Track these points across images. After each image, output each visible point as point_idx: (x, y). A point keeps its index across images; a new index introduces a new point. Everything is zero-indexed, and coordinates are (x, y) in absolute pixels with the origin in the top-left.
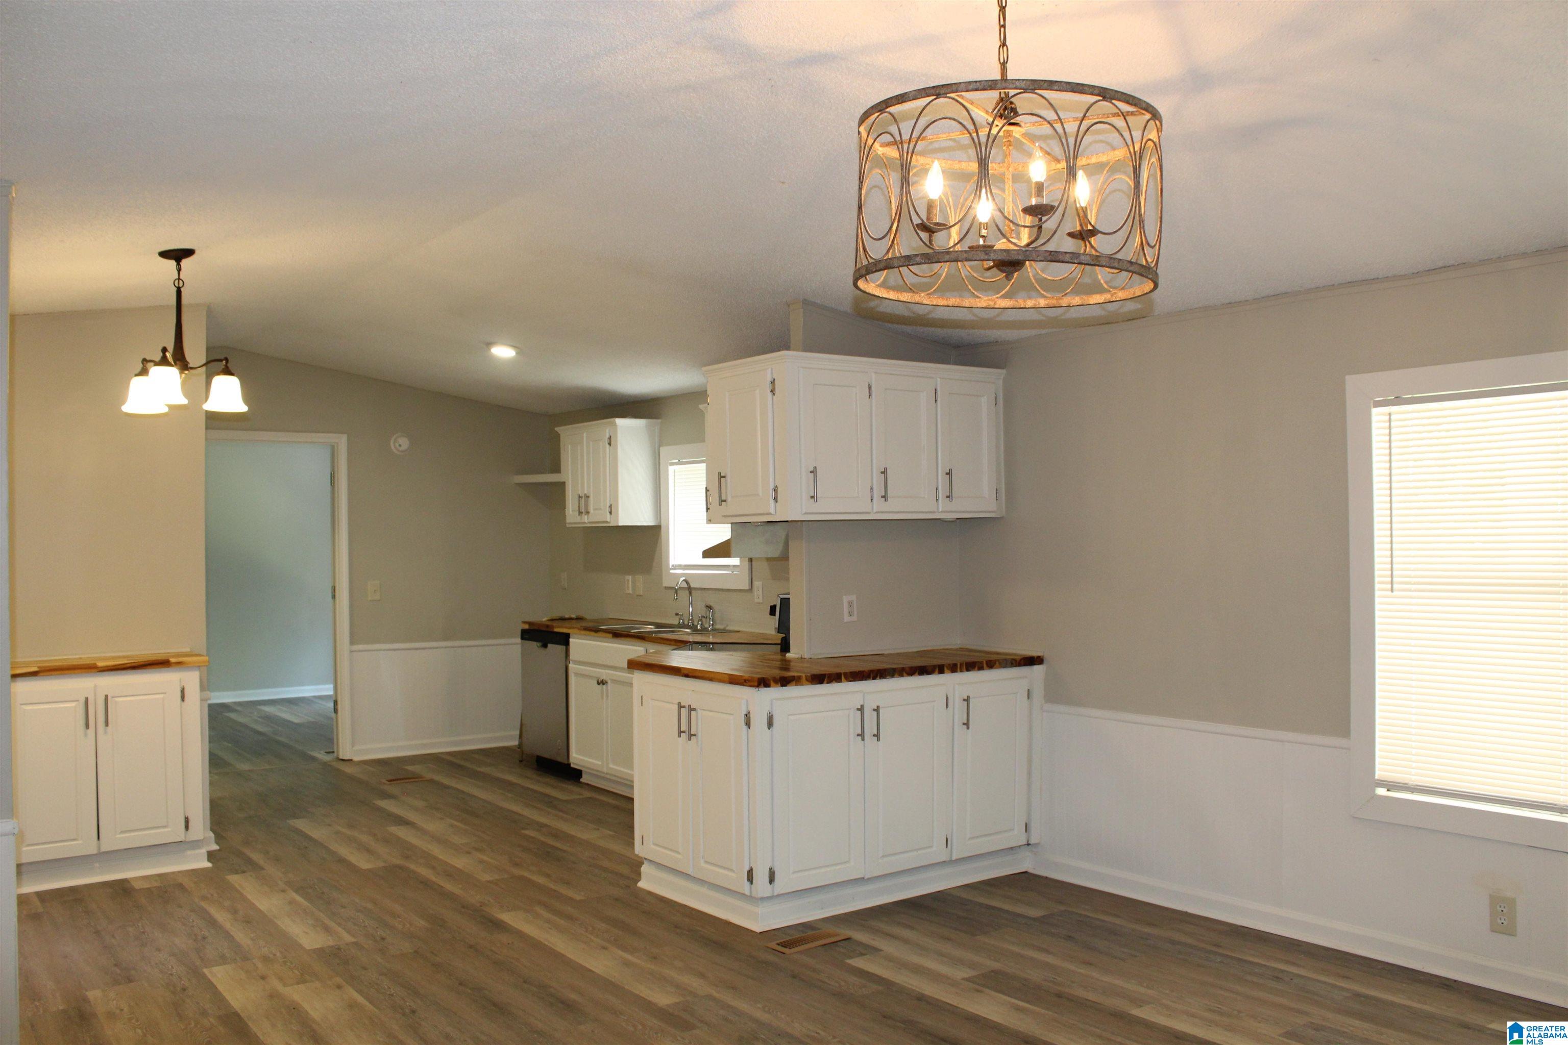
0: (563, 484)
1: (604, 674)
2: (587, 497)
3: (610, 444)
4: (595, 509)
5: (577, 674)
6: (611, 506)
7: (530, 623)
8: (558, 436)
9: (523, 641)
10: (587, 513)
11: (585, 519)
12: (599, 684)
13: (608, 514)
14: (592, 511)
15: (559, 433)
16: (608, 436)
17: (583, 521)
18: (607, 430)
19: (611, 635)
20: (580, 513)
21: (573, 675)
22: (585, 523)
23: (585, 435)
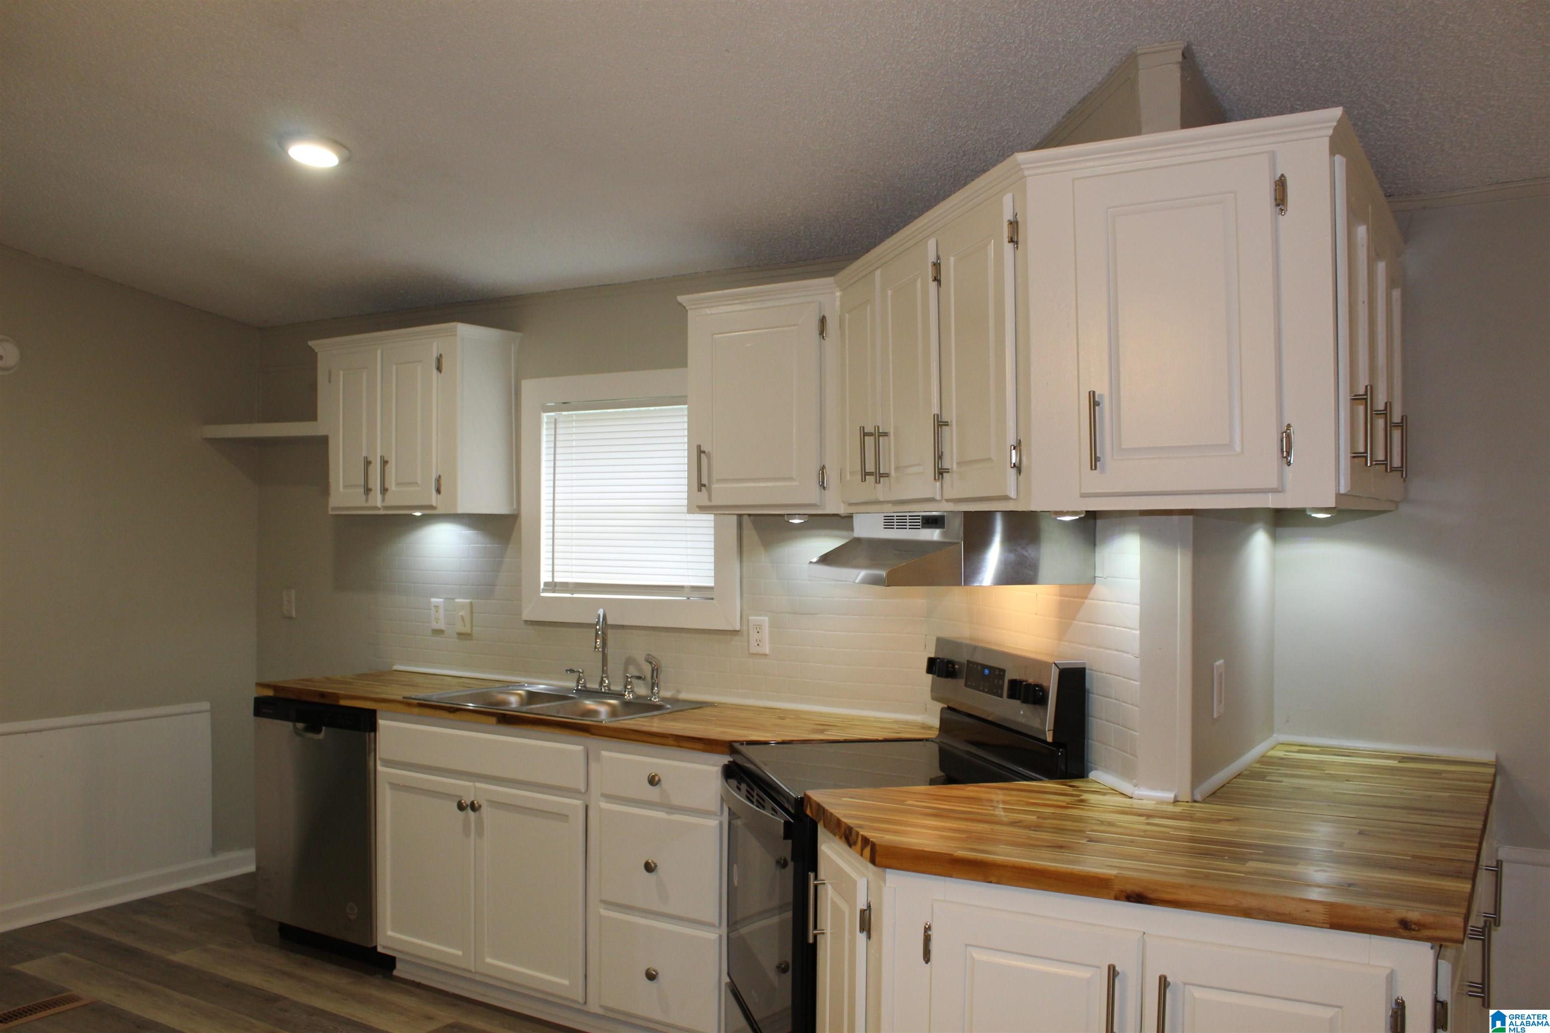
0: (323, 442)
1: (469, 790)
2: (384, 463)
3: (439, 369)
4: (398, 484)
5: (395, 786)
6: (438, 479)
7: (275, 688)
8: (313, 356)
9: (259, 719)
10: (384, 490)
11: (377, 500)
12: (461, 807)
13: (434, 492)
14: (392, 486)
15: (316, 350)
16: (435, 355)
17: (370, 504)
18: (435, 345)
19: (493, 720)
20: (368, 490)
21: (387, 786)
22: (376, 508)
23: (379, 352)
